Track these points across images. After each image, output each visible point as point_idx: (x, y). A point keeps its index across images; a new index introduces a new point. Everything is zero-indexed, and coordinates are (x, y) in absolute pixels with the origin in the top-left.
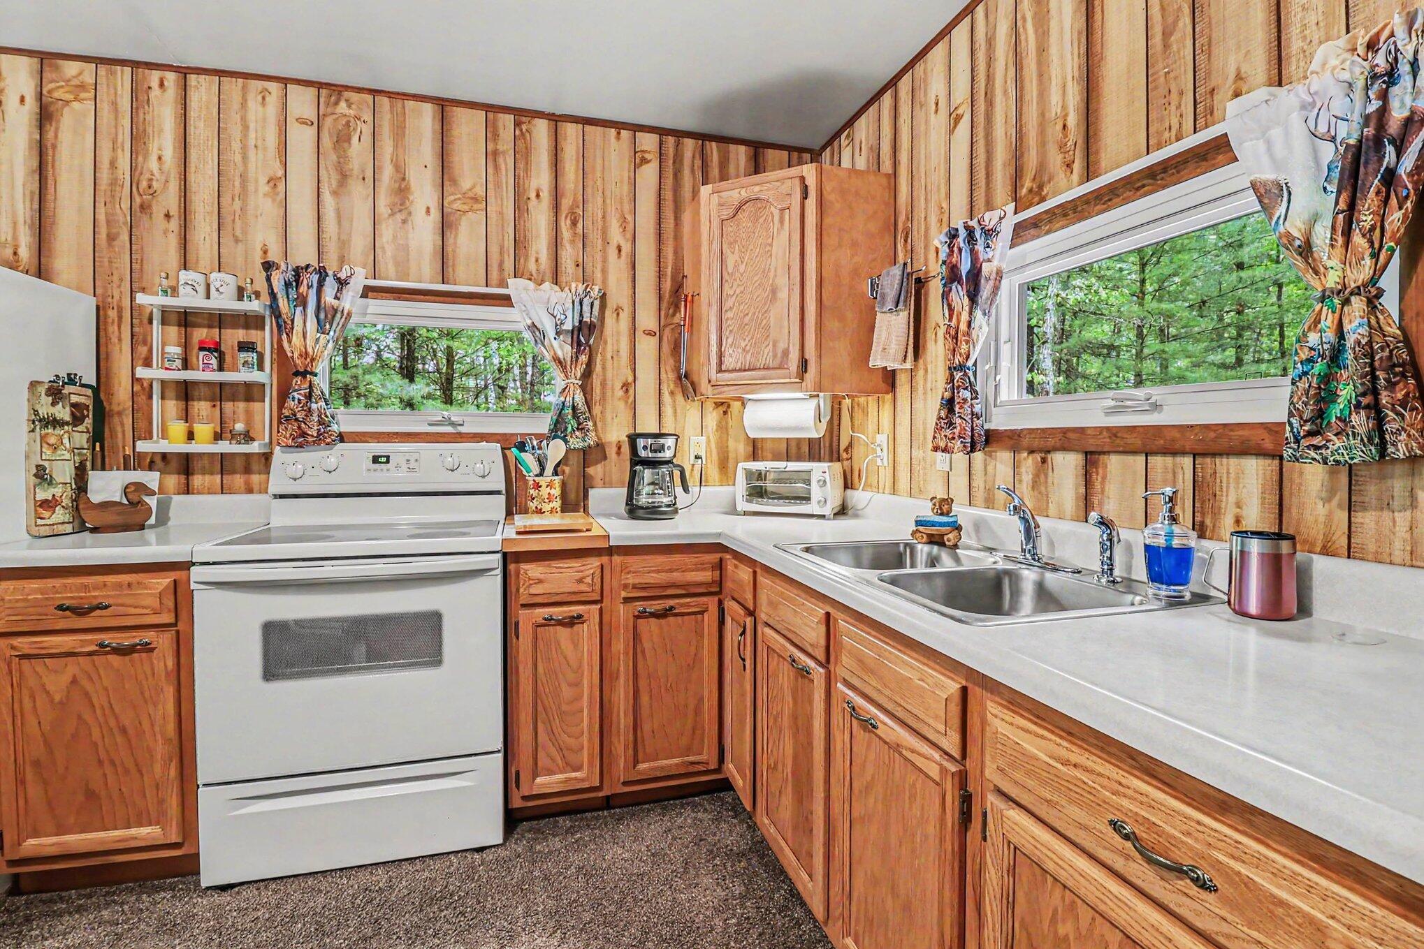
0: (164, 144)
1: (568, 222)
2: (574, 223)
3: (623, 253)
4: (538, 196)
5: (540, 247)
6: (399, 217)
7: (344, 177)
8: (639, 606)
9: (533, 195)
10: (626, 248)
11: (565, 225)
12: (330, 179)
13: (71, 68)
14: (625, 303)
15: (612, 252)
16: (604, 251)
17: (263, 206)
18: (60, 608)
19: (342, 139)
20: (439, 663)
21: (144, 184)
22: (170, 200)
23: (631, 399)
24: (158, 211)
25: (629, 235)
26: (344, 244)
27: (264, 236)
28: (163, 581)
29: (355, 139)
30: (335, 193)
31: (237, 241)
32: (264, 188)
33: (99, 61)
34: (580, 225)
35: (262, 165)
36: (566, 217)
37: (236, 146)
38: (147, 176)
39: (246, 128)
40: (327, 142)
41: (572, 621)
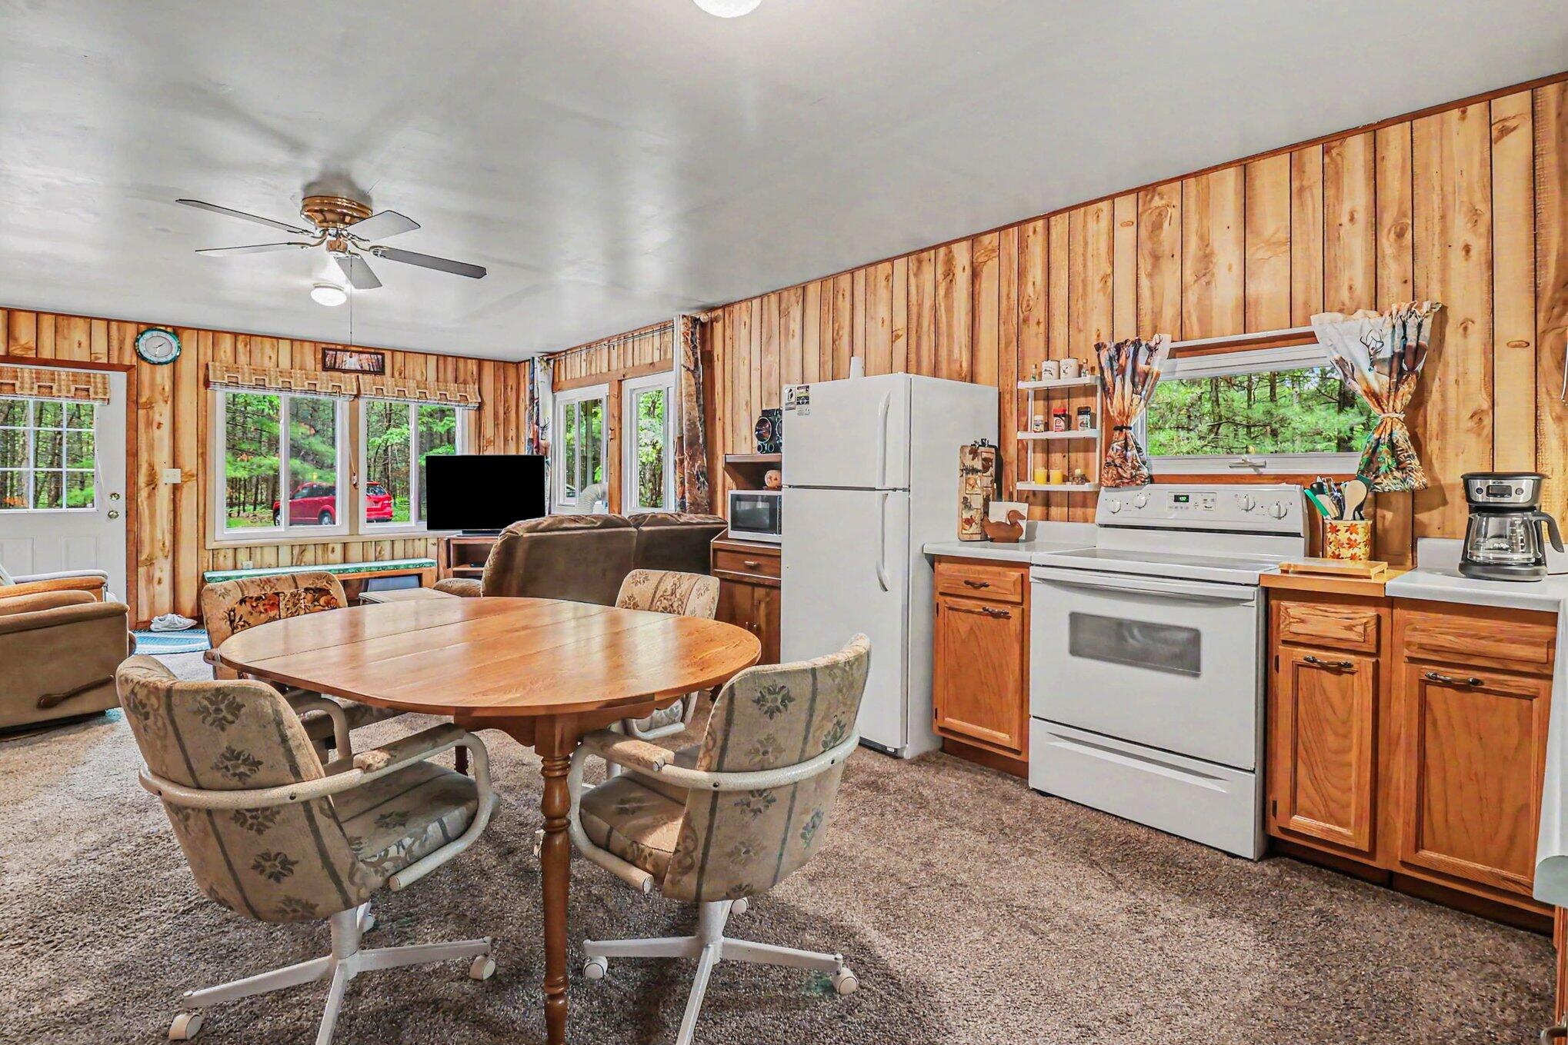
0: (1036, 274)
1: (1392, 236)
2: (1400, 235)
3: (1474, 253)
4: (1352, 219)
5: (1355, 274)
6: (1203, 280)
7: (1156, 258)
8: (1430, 670)
9: (1345, 220)
10: (1479, 245)
11: (1387, 244)
12: (1146, 265)
13: (986, 239)
14: (1477, 313)
15: (1456, 256)
16: (1444, 257)
17: (1097, 298)
18: (967, 583)
19: (1157, 226)
20: (1197, 675)
21: (1024, 306)
22: (1039, 313)
23: (1488, 430)
24: (1033, 322)
25: (1483, 228)
26: (1157, 314)
27: (1097, 324)
28: (1015, 574)
29: (1166, 224)
30: (1150, 276)
31: (1080, 331)
32: (1098, 285)
33: (1000, 229)
34: (1408, 235)
35: (1097, 268)
36: (1390, 231)
37: (1080, 260)
38: (1026, 298)
39: (1086, 243)
40: (1143, 233)
41: (1339, 669)
